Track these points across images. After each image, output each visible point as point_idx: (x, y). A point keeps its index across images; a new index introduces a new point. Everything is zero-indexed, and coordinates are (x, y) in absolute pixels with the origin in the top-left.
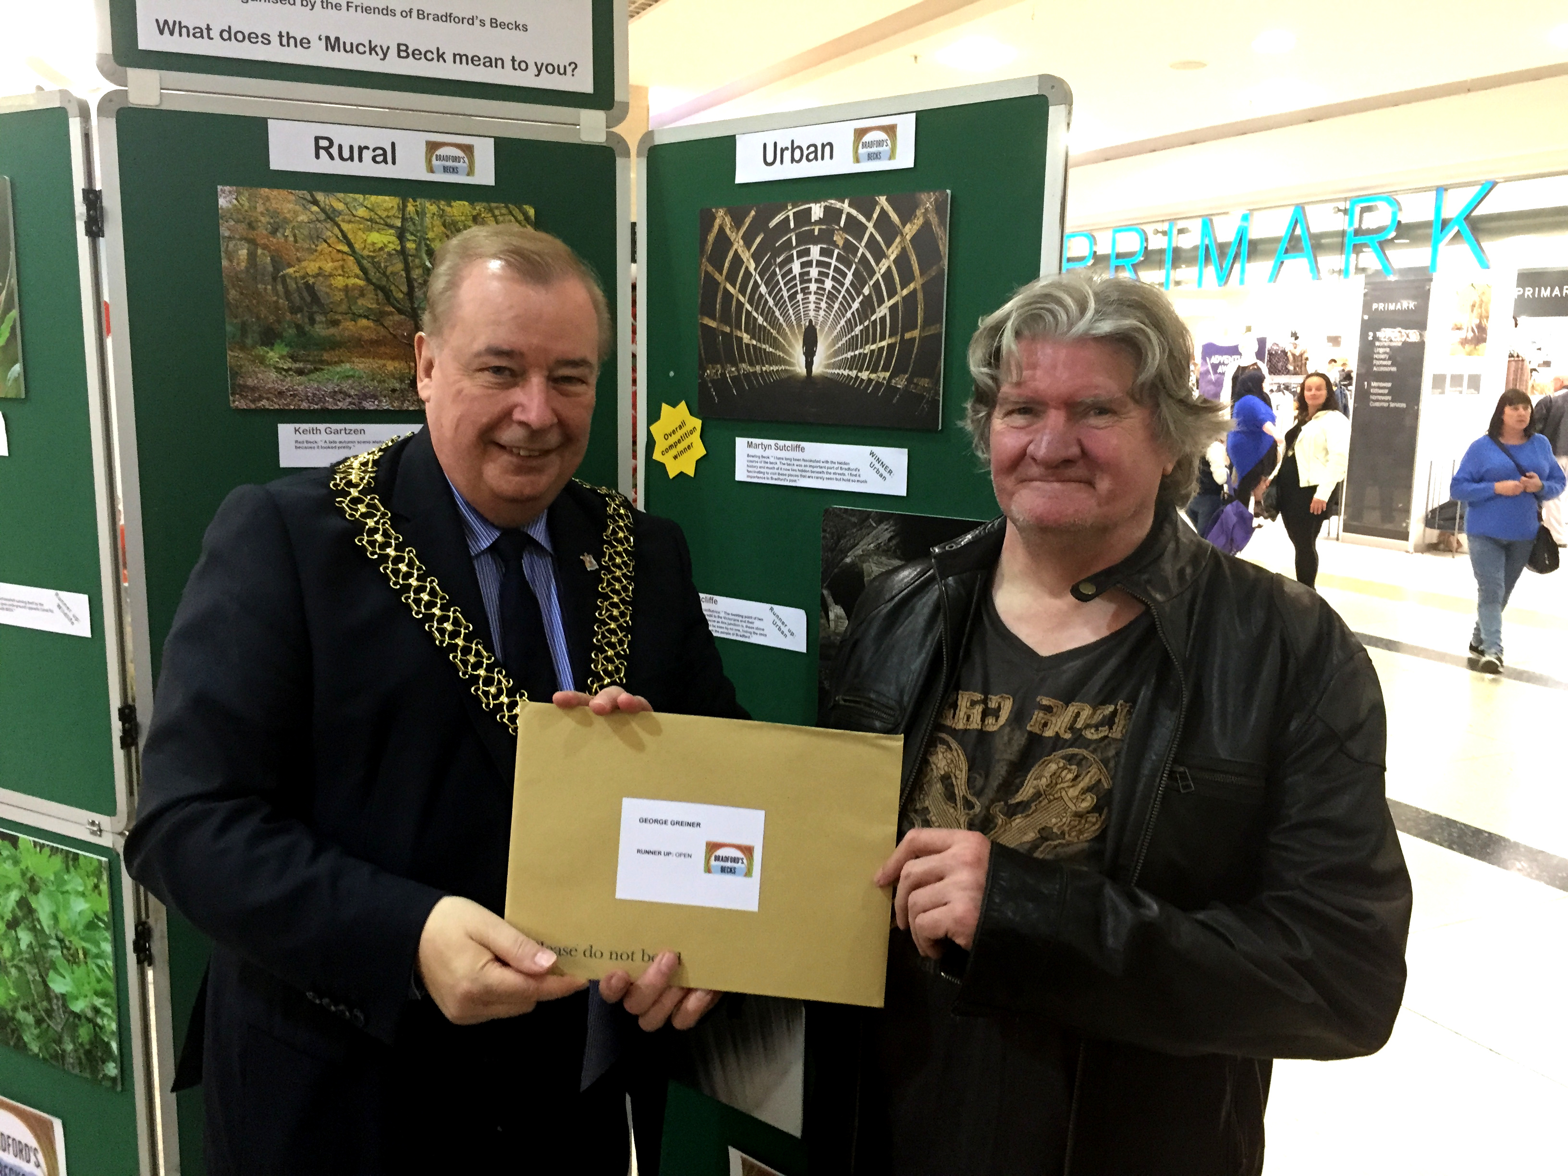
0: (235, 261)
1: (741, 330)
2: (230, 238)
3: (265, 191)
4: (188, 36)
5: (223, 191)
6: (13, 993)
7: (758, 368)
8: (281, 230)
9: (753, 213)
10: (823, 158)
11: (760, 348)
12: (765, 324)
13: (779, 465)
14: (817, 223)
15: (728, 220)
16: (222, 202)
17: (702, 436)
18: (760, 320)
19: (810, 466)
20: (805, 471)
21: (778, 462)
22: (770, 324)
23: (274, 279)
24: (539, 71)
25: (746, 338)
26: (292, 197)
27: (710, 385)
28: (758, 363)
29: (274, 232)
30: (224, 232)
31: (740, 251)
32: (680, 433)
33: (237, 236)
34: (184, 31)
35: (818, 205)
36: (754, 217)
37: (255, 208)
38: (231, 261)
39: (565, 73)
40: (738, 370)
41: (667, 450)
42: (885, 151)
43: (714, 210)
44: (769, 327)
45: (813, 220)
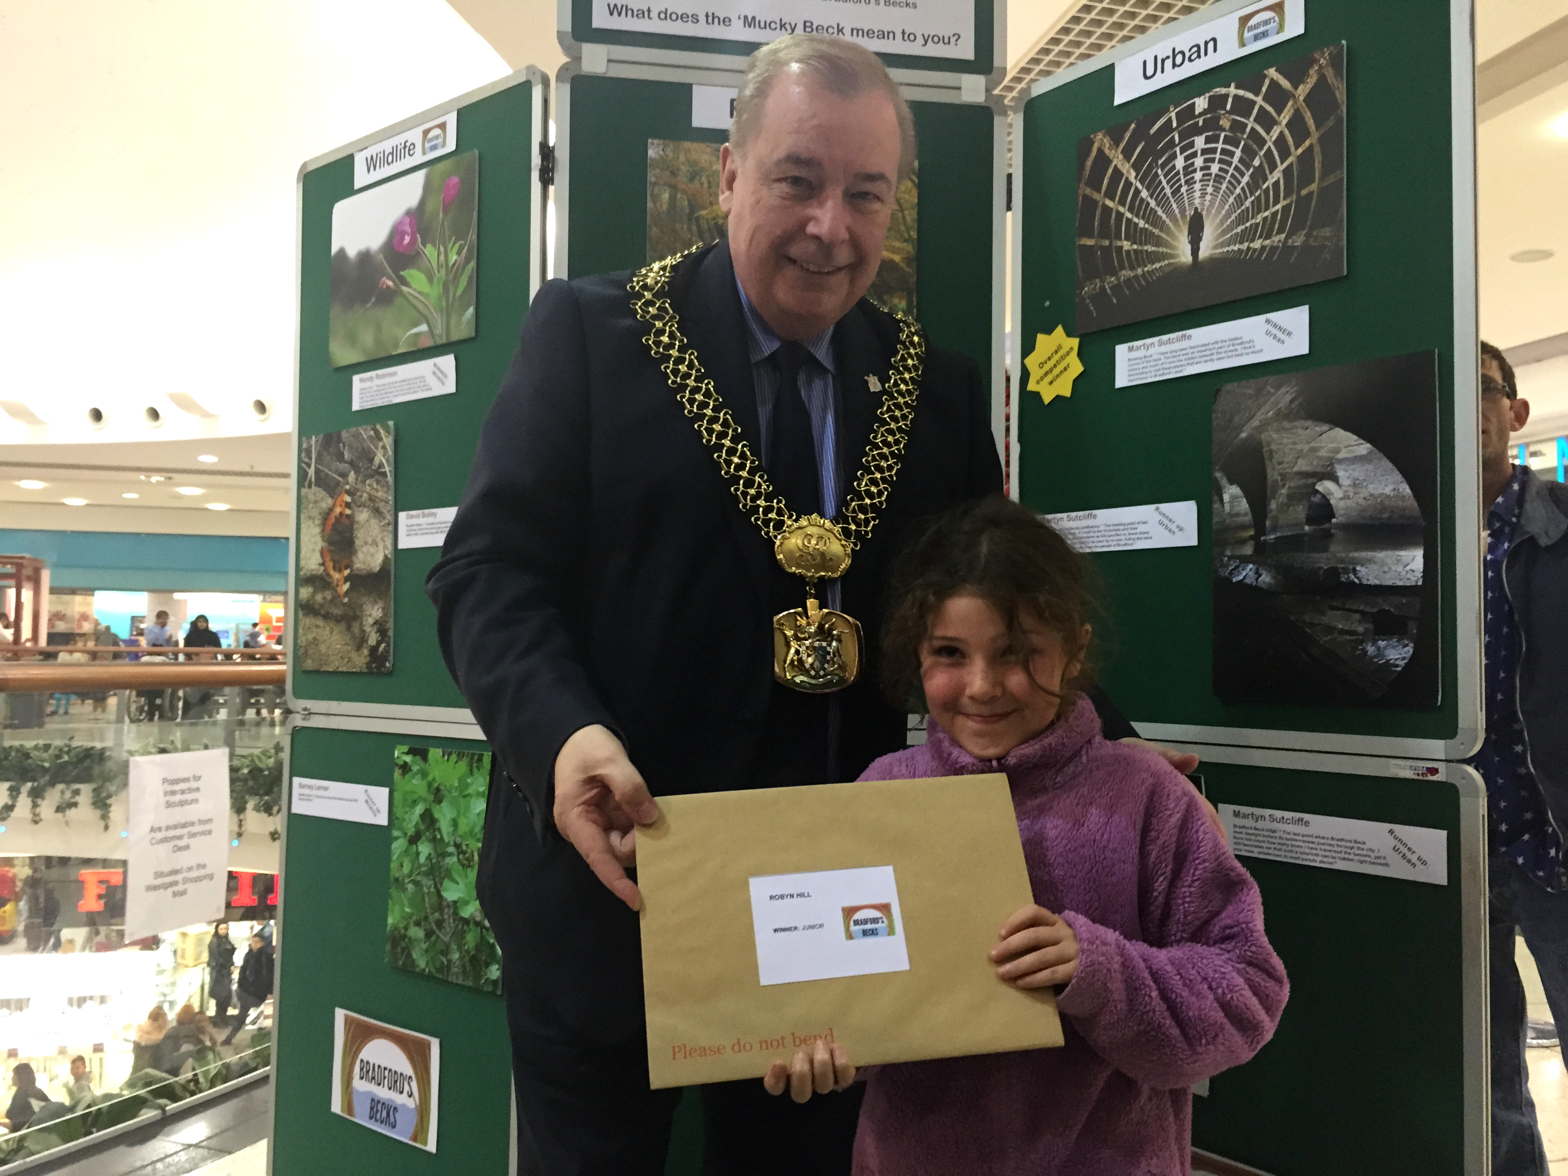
0: (658, 206)
1: (1120, 239)
2: (655, 184)
3: (687, 144)
4: (633, 16)
5: (653, 144)
6: (408, 910)
7: (1139, 271)
8: (698, 178)
9: (1133, 126)
10: (1206, 54)
11: (1141, 251)
12: (1147, 226)
13: (1163, 360)
14: (1201, 115)
15: (1107, 141)
16: (651, 153)
17: (1079, 355)
18: (1142, 224)
19: (1199, 352)
20: (1193, 358)
21: (1162, 357)
22: (1152, 225)
23: (690, 220)
24: (926, 42)
25: (1126, 245)
26: (709, 150)
27: (1088, 301)
28: (1139, 266)
29: (692, 179)
30: (651, 177)
31: (1119, 166)
32: (1056, 357)
33: (661, 182)
34: (630, 13)
35: (1202, 97)
36: (1134, 130)
37: (678, 158)
38: (655, 203)
39: (949, 43)
40: (1118, 279)
41: (1042, 379)
42: (1272, 28)
43: (1092, 136)
44: (1150, 228)
45: (1197, 113)
